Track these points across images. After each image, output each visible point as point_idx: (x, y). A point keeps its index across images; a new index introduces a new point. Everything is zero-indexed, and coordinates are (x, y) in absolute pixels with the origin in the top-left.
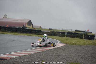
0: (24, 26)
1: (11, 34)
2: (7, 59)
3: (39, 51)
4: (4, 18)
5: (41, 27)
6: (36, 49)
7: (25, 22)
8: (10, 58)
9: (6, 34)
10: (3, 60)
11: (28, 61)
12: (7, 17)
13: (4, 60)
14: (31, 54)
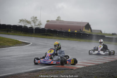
0: (80, 30)
1: (69, 40)
2: (73, 69)
3: (108, 61)
4: (57, 20)
5: (101, 32)
6: (103, 59)
7: (82, 25)
8: (76, 68)
9: (63, 39)
10: (69, 70)
11: (99, 73)
12: (61, 20)
13: (71, 70)
14: (99, 64)
